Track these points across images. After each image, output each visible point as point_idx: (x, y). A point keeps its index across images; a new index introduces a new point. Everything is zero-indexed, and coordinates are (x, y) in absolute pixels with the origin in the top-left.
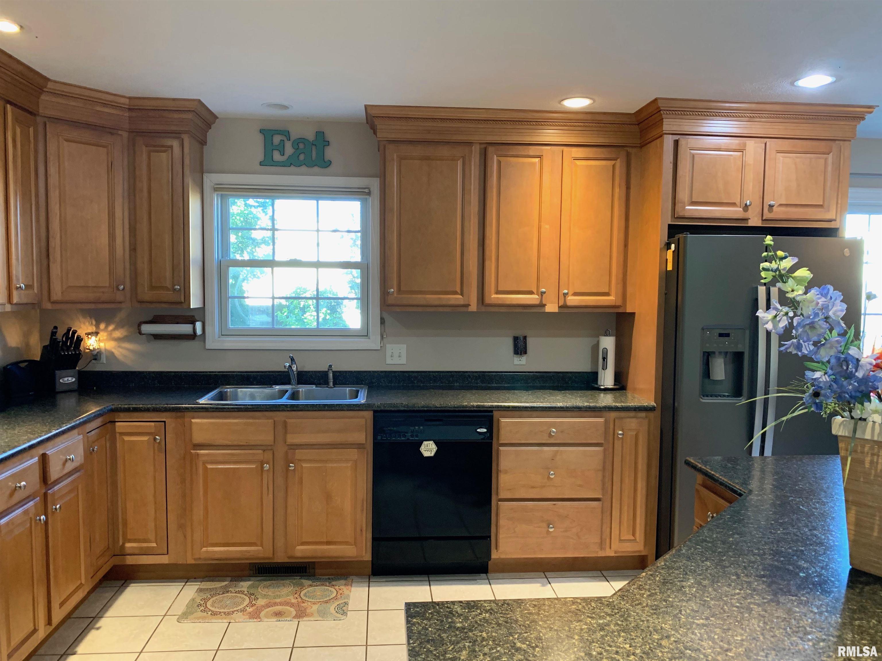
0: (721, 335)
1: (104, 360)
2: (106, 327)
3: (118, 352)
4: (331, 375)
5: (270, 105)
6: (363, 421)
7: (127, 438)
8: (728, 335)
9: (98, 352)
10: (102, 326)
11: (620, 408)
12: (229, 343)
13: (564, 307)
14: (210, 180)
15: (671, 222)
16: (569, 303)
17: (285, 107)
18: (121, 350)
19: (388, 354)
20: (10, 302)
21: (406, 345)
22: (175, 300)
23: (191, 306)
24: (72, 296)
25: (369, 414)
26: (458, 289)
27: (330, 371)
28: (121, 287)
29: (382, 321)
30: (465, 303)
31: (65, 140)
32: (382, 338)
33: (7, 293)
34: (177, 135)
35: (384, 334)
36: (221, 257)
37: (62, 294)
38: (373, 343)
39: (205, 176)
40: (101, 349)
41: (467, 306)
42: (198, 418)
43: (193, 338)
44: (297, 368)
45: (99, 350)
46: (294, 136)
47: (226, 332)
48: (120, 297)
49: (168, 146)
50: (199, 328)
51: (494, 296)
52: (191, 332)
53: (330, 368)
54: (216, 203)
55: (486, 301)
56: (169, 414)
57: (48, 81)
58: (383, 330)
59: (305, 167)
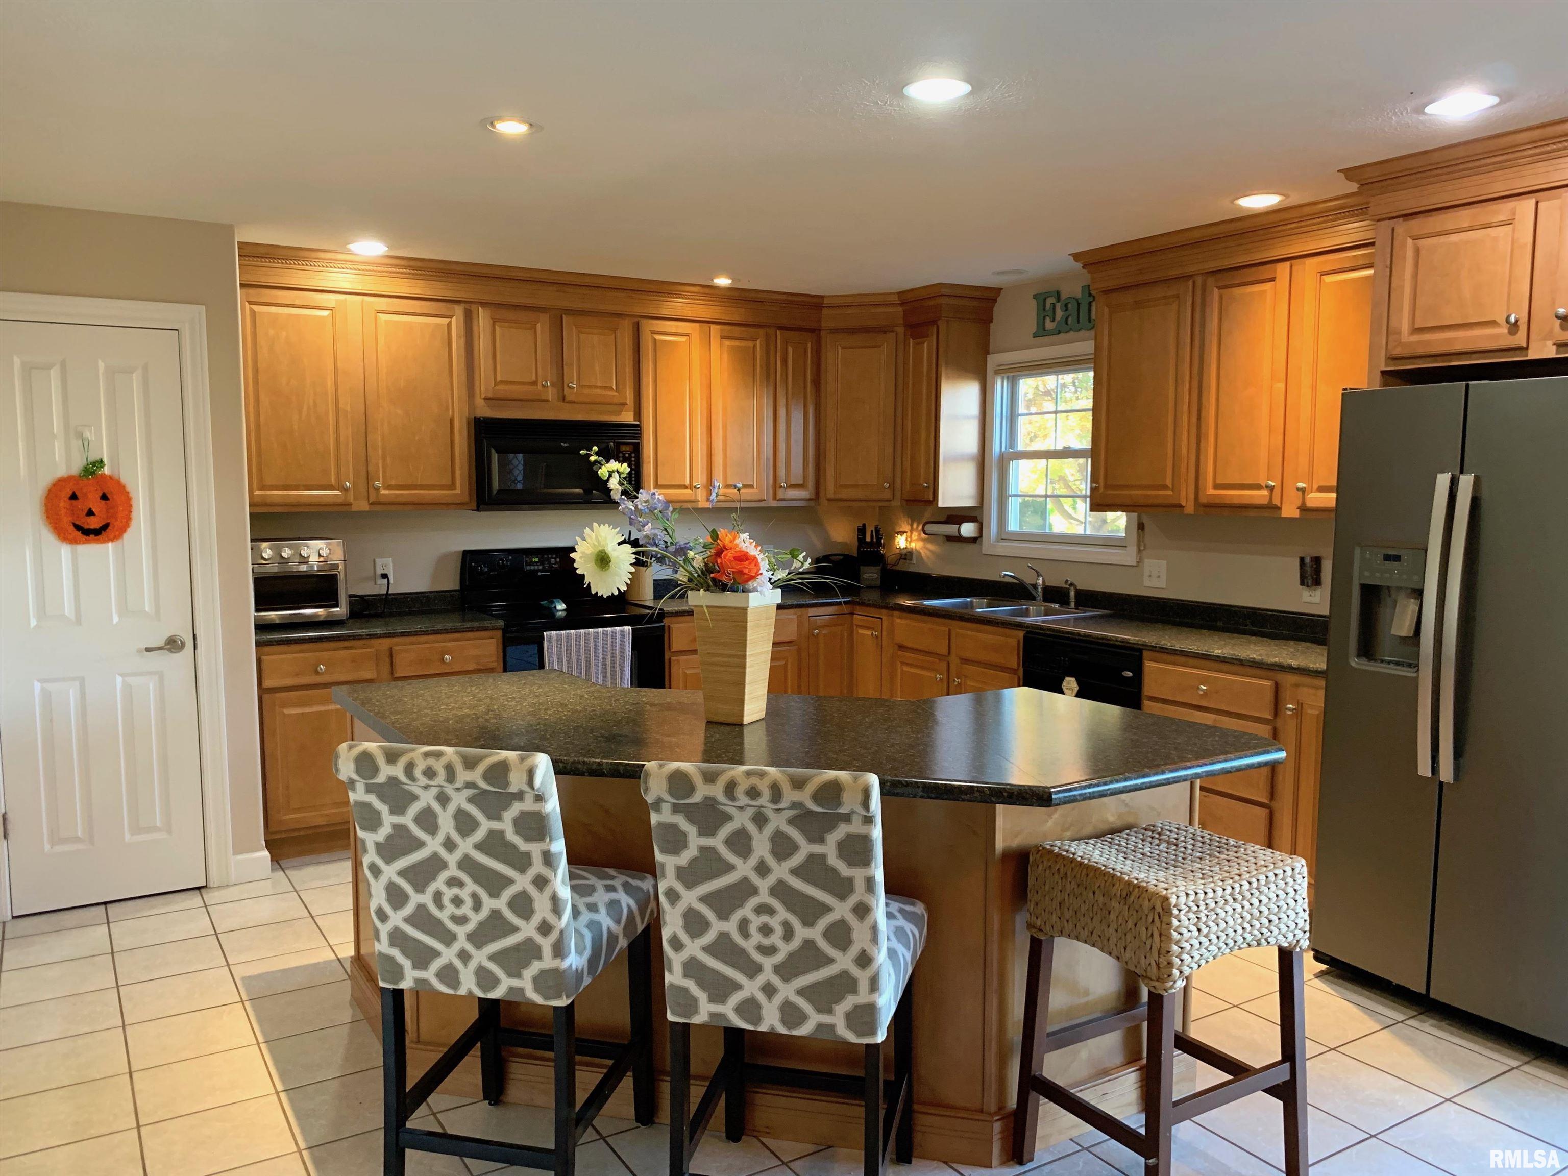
0: (1387, 558)
1: (914, 561)
2: (917, 526)
3: (924, 554)
4: (1072, 593)
5: (999, 273)
6: (1015, 642)
7: (861, 631)
8: (1397, 558)
9: (909, 552)
10: (915, 526)
11: (1295, 669)
12: (1004, 549)
13: (1303, 509)
14: (993, 360)
15: (1386, 366)
16: (1309, 504)
17: (1019, 272)
18: (926, 551)
19: (1146, 573)
20: (775, 498)
21: (1165, 562)
22: (926, 498)
23: (940, 505)
24: (844, 494)
25: (1021, 634)
26: (1169, 482)
27: (1072, 588)
28: (887, 485)
29: (1141, 527)
30: (1175, 502)
31: (843, 348)
32: (1139, 551)
33: (771, 491)
34: (934, 322)
35: (1142, 544)
36: (1003, 449)
37: (835, 493)
38: (1128, 557)
39: (989, 357)
40: (912, 549)
41: (1183, 507)
42: (900, 618)
43: (973, 540)
44: (1043, 581)
45: (909, 550)
46: (1064, 296)
47: (1005, 536)
48: (887, 495)
49: (927, 336)
50: (968, 529)
51: (1211, 491)
52: (957, 534)
53: (1071, 585)
54: (1000, 387)
55: (1203, 500)
56: (884, 611)
57: (822, 297)
58: (1141, 539)
59: (1072, 333)
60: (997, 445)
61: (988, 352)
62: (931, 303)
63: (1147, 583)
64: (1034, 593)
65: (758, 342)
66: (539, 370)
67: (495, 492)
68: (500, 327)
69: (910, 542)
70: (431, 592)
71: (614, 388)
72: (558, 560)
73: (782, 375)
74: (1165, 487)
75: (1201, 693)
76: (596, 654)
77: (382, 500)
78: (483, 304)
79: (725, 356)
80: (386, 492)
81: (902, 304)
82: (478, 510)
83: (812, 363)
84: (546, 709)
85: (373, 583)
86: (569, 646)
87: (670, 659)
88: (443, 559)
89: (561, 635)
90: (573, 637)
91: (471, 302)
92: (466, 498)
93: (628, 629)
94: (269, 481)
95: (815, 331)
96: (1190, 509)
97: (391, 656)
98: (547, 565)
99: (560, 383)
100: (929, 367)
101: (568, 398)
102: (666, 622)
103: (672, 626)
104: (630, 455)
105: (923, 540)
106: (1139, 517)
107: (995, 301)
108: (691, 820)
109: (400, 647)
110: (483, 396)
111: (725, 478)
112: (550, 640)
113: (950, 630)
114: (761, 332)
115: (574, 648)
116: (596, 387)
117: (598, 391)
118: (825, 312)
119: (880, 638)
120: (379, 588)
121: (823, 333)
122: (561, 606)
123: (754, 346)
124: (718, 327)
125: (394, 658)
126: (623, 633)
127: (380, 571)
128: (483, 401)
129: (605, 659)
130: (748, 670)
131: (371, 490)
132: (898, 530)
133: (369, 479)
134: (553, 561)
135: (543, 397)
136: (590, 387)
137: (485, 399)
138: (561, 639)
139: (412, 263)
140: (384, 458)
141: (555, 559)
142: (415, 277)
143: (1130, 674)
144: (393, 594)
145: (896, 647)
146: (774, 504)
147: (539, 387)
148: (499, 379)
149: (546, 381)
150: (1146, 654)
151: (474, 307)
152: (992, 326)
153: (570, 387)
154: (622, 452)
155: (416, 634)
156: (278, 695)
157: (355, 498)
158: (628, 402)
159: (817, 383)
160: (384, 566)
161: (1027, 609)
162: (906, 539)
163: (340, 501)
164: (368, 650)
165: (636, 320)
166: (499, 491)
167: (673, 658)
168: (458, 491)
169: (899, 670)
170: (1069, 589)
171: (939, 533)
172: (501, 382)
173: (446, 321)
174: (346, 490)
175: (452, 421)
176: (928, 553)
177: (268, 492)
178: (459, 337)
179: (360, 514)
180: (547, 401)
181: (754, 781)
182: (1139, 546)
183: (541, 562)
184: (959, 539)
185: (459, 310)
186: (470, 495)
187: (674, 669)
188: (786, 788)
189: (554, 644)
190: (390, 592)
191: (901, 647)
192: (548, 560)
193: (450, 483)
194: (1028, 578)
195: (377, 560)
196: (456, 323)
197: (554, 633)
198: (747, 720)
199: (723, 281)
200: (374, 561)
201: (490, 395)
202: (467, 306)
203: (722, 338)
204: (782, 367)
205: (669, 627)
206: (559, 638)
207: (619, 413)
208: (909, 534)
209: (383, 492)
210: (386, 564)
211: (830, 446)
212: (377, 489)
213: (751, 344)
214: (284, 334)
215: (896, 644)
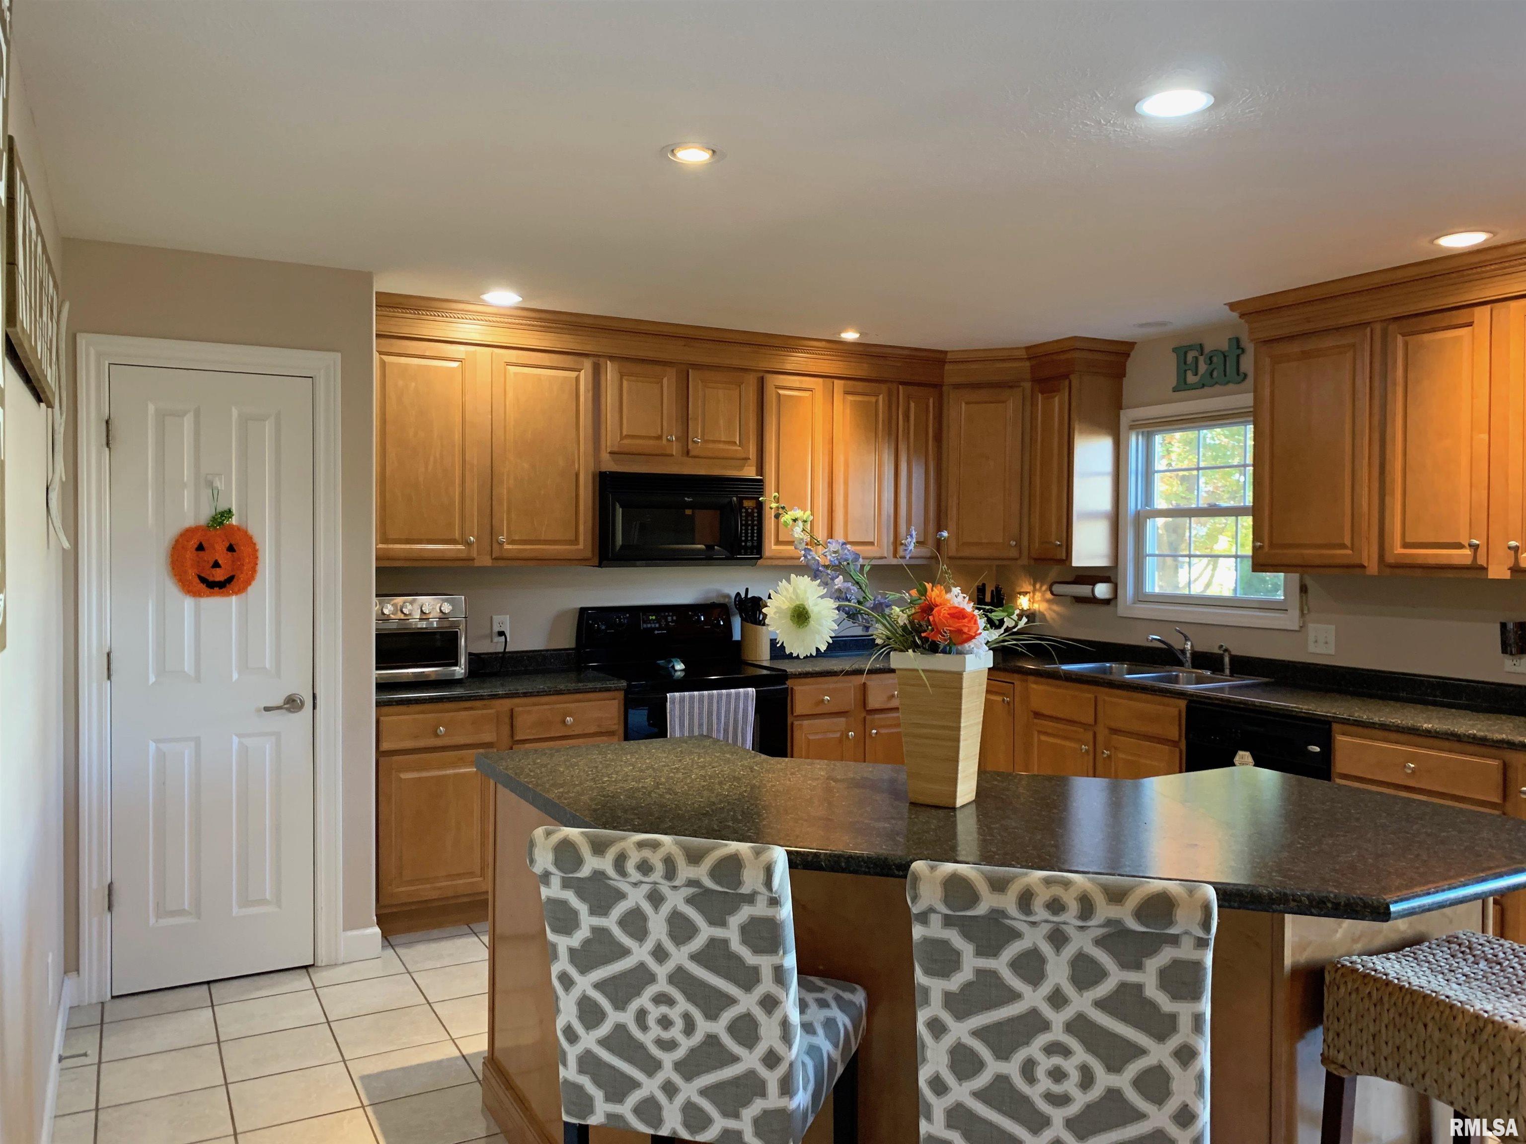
1: (1040, 621)
2: (1041, 587)
3: (1049, 615)
4: (1227, 660)
6: (1175, 712)
9: (1033, 613)
10: (1038, 586)
12: (1143, 611)
13: (1515, 570)
14: (1127, 416)
18: (1051, 613)
19: (1311, 638)
20: (895, 556)
21: (1333, 627)
22: (1058, 557)
23: (1074, 564)
24: (967, 552)
25: (1182, 704)
26: (1347, 541)
27: (1226, 654)
28: (1013, 543)
29: (1304, 589)
30: (1356, 561)
31: (966, 403)
32: (1302, 614)
33: (891, 548)
34: (1066, 376)
35: (1306, 608)
36: (1139, 507)
37: (957, 550)
38: (1290, 620)
39: (1122, 412)
40: (1035, 610)
41: (1364, 567)
42: (1036, 683)
43: (1106, 602)
44: (1192, 646)
45: (1032, 611)
46: (1207, 349)
47: (1142, 597)
48: (1014, 553)
49: (1058, 391)
50: (1102, 590)
51: (1399, 550)
52: (1090, 595)
53: (1226, 650)
54: (1134, 442)
55: (1390, 559)
56: (1016, 675)
57: (946, 352)
58: (1304, 602)
59: (1217, 386)
60: (1133, 502)
61: (1120, 407)
62: (1063, 357)
63: (1312, 648)
64: (1181, 657)
65: (881, 397)
66: (665, 424)
67: (618, 548)
68: (627, 380)
69: (1033, 603)
70: (547, 650)
71: (738, 443)
72: (675, 618)
73: (903, 431)
74: (1343, 546)
75: (1409, 771)
76: (719, 719)
77: (505, 555)
78: (612, 358)
79: (848, 411)
80: (510, 547)
81: (1029, 359)
82: (600, 566)
83: (934, 418)
84: (720, 783)
85: (490, 640)
86: (691, 708)
87: (792, 724)
88: (559, 617)
89: (684, 696)
90: (696, 700)
91: (599, 356)
92: (589, 554)
93: (752, 691)
94: (392, 535)
95: (937, 386)
96: (1373, 568)
97: (512, 717)
98: (663, 623)
99: (685, 437)
100: (1061, 423)
101: (691, 454)
102: (790, 683)
103: (795, 688)
104: (753, 510)
105: (1048, 601)
106: (1301, 579)
107: (1128, 355)
108: (967, 935)
109: (521, 709)
110: (609, 450)
111: (846, 535)
112: (673, 702)
113: (1096, 698)
114: (884, 387)
115: (696, 710)
116: (720, 442)
117: (721, 446)
118: (947, 367)
119: (1012, 705)
120: (496, 646)
121: (945, 388)
122: (680, 666)
123: (877, 402)
124: (842, 382)
125: (514, 720)
126: (746, 695)
127: (496, 629)
128: (608, 455)
129: (727, 724)
130: (962, 744)
131: (495, 545)
132: (1018, 590)
133: (493, 533)
134: (669, 619)
135: (668, 452)
136: (714, 442)
137: (610, 453)
138: (684, 701)
139: (543, 316)
140: (509, 512)
141: (672, 616)
142: (546, 329)
143: (1317, 749)
144: (509, 652)
145: (1031, 714)
146: (894, 562)
147: (664, 441)
148: (625, 433)
149: (671, 436)
150: (1336, 727)
151: (602, 360)
152: (1125, 380)
153: (694, 442)
154: (745, 508)
155: (539, 694)
156: (395, 758)
157: (479, 553)
158: (751, 457)
159: (938, 438)
160: (501, 623)
161: (1177, 676)
162: (1030, 600)
163: (463, 555)
164: (489, 711)
165: (761, 374)
166: (622, 547)
167: (796, 723)
168: (581, 546)
169: (1036, 740)
170: (1223, 654)
171: (1067, 594)
172: (627, 436)
173: (574, 374)
174: (468, 544)
175: (577, 475)
176: (1054, 615)
177: (391, 546)
178: (586, 391)
179: (483, 570)
180: (672, 455)
181: (1057, 891)
182: (1302, 610)
183: (658, 621)
184: (1093, 600)
185: (588, 364)
186: (593, 551)
187: (797, 735)
188: (1099, 900)
189: (677, 706)
190: (507, 650)
191: (1037, 715)
192: (666, 618)
193: (573, 538)
194: (1176, 643)
195: (494, 617)
196: (585, 376)
197: (677, 694)
198: (959, 802)
199: (850, 336)
200: (492, 617)
201: (616, 449)
202: (595, 359)
203: (847, 393)
204: (904, 420)
205: (792, 689)
206: (682, 700)
207: (741, 468)
208: (1031, 594)
209: (507, 547)
210: (502, 621)
211: (953, 503)
212: (501, 544)
213: (873, 399)
214: (413, 384)
215: (1032, 711)
